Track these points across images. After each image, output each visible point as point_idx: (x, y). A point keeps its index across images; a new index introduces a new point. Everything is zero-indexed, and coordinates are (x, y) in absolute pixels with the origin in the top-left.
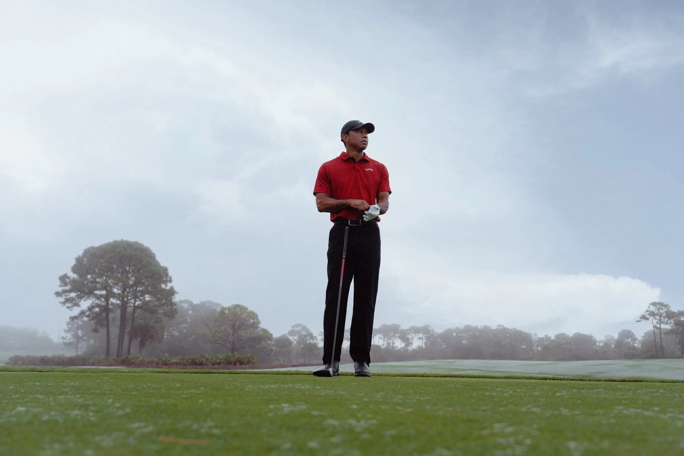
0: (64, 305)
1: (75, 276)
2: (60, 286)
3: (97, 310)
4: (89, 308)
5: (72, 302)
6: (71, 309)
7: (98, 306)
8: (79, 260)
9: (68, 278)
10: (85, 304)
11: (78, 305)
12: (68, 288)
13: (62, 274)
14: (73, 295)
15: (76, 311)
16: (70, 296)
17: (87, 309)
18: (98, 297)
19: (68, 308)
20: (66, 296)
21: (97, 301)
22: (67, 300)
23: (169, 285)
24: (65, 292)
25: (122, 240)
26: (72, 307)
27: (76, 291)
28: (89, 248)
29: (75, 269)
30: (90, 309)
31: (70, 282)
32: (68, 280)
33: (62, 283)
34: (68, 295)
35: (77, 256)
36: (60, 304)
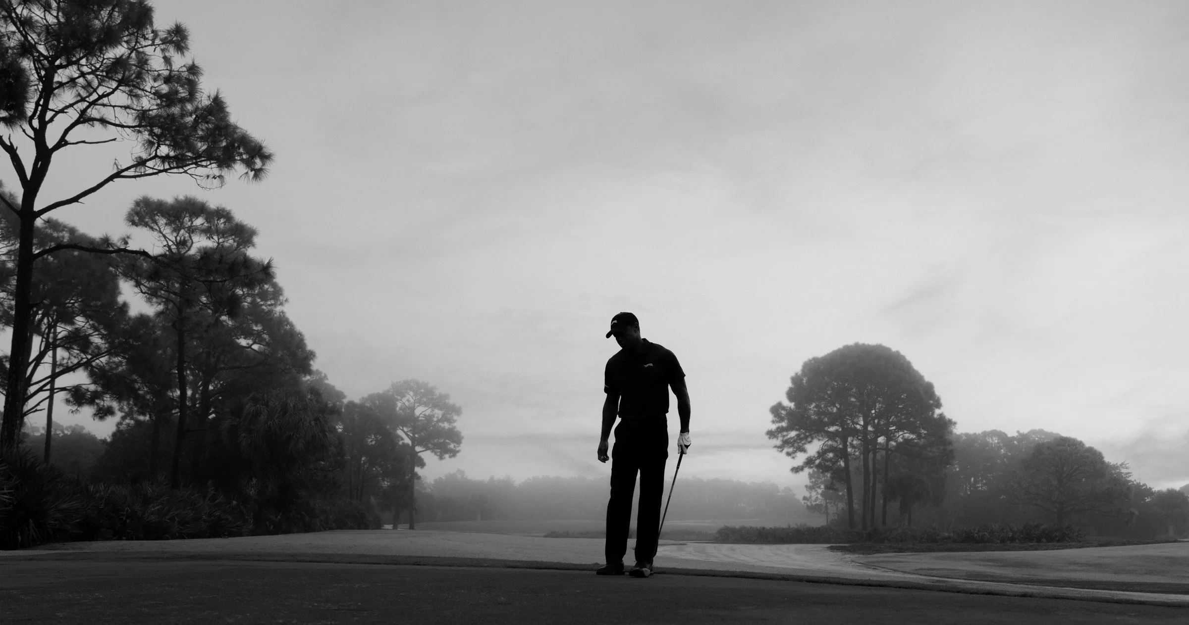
0: (781, 451)
1: (792, 405)
2: (773, 422)
3: (831, 455)
4: (818, 452)
5: (793, 446)
6: (793, 455)
7: (831, 449)
8: (796, 380)
9: (784, 408)
10: (814, 447)
11: (804, 450)
12: (784, 424)
13: (774, 403)
14: (793, 434)
15: (801, 458)
16: (789, 436)
17: (816, 456)
18: (832, 436)
19: (788, 454)
20: (784, 436)
21: (830, 443)
22: (786, 443)
23: (937, 412)
24: (780, 430)
25: (857, 345)
26: (795, 452)
27: (797, 427)
28: (810, 361)
29: (791, 395)
30: (821, 454)
31: (787, 414)
32: (783, 412)
33: (775, 416)
34: (787, 435)
35: (793, 374)
36: (775, 450)
